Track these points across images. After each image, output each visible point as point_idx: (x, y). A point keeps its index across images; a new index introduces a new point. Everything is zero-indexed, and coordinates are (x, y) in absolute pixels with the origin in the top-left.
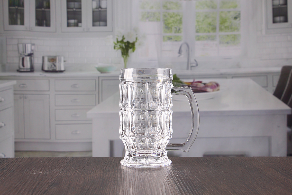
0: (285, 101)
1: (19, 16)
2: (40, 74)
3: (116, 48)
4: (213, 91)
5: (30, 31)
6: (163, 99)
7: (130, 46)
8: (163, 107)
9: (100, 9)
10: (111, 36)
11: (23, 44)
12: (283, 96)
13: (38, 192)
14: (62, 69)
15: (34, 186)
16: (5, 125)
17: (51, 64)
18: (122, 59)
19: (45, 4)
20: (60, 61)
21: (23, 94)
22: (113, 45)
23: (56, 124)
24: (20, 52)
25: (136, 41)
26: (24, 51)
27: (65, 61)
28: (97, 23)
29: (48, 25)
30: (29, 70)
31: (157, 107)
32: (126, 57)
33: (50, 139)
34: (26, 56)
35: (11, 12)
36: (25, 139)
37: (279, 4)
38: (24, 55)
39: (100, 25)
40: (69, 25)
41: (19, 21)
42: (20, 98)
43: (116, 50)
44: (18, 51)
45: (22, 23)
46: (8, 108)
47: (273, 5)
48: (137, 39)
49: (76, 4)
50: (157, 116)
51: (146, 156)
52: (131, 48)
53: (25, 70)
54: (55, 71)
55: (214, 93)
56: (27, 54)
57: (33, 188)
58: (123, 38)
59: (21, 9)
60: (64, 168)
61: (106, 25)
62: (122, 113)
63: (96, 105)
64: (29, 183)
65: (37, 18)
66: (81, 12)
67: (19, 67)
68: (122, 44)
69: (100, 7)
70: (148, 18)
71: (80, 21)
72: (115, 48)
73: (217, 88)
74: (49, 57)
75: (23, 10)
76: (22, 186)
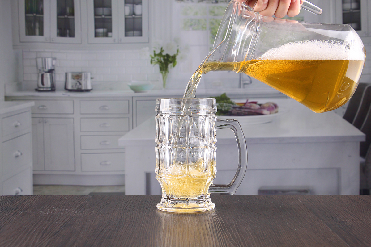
0: (358, 125)
1: (37, 25)
2: (63, 94)
3: (153, 62)
4: (270, 114)
5: (50, 42)
6: (206, 133)
7: (170, 59)
8: (206, 142)
9: (134, 16)
10: (147, 48)
11: (42, 58)
12: (355, 119)
13: (49, 233)
14: (89, 88)
15: (46, 227)
16: (21, 154)
17: (75, 81)
18: (161, 76)
19: (68, 10)
20: (86, 78)
21: (43, 118)
22: (150, 58)
23: (82, 153)
24: (39, 68)
25: (177, 54)
26: (44, 66)
27: (92, 78)
28: (131, 33)
29: (72, 35)
30: (50, 89)
31: (199, 142)
32: (165, 73)
33: (75, 171)
34: (46, 72)
35: (27, 20)
36: (45, 170)
37: (351, 9)
38: (43, 71)
39: (133, 36)
40: (96, 35)
41: (37, 31)
42: (40, 122)
43: (153, 65)
44: (37, 66)
45: (41, 34)
46: (25, 134)
47: (343, 10)
48: (178, 51)
49: (106, 10)
50: (199, 153)
51: (186, 199)
52: (171, 62)
53: (45, 89)
54: (80, 90)
55: (271, 115)
56: (47, 70)
57: (44, 229)
58: (162, 50)
59: (40, 17)
60: (80, 207)
61: (141, 35)
62: (158, 150)
63: (129, 131)
64: (40, 223)
65: (59, 27)
66: (111, 19)
67: (38, 85)
68: (160, 57)
69: (134, 14)
70: (191, 26)
71: (110, 30)
72: (151, 62)
73: (275, 110)
74: (72, 73)
75: (43, 18)
76: (33, 226)
